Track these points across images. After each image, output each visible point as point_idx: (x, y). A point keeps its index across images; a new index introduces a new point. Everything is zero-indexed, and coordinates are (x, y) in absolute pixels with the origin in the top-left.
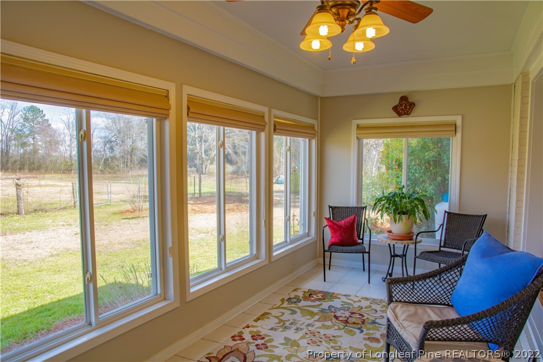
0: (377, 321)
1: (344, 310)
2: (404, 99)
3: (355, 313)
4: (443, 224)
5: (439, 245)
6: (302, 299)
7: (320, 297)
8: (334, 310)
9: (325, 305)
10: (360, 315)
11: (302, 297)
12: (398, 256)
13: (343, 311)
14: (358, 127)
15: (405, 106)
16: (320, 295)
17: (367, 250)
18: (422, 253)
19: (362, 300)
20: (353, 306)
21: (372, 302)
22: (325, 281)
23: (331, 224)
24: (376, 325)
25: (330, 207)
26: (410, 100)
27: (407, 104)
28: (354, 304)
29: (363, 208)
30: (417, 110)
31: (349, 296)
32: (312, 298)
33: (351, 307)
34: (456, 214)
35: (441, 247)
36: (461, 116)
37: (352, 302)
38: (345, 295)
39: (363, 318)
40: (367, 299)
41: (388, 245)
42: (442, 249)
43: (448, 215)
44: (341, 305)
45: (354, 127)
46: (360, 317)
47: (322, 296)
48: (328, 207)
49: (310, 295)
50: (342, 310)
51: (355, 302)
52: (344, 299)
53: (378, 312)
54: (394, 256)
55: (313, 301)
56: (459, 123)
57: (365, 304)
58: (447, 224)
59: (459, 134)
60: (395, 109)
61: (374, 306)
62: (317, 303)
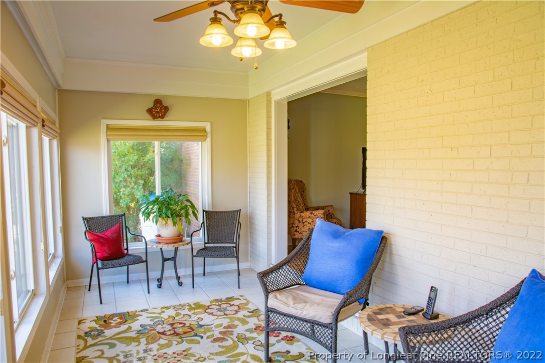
0: (201, 323)
1: (159, 324)
2: (158, 102)
3: (174, 324)
4: (203, 223)
5: (203, 242)
6: (103, 329)
7: (119, 320)
8: (150, 327)
9: (136, 326)
10: (180, 323)
11: (99, 326)
12: (168, 259)
13: (160, 326)
14: (109, 128)
15: (159, 109)
16: (116, 318)
17: (144, 259)
18: (199, 251)
19: (164, 310)
20: (162, 318)
21: (176, 309)
22: (101, 303)
23: (96, 237)
24: (206, 327)
25: (84, 219)
26: (164, 104)
27: (162, 107)
28: (162, 316)
29: (122, 216)
30: (170, 115)
31: (147, 310)
32: (112, 324)
33: (163, 320)
34: (213, 212)
35: (205, 243)
36: (210, 123)
37: (159, 315)
38: (142, 311)
39: (186, 326)
40: (167, 308)
41: (160, 250)
42: (207, 245)
43: (206, 214)
44: (151, 320)
45: (103, 129)
46: (183, 325)
47: (121, 319)
48: (82, 219)
49: (105, 321)
50: (157, 325)
51: (160, 314)
52: (145, 314)
53: (193, 316)
54: (165, 260)
55: (115, 327)
56: (208, 129)
57: (172, 312)
58: (207, 222)
59: (209, 139)
60: (150, 111)
61: (182, 312)
62: (124, 327)
